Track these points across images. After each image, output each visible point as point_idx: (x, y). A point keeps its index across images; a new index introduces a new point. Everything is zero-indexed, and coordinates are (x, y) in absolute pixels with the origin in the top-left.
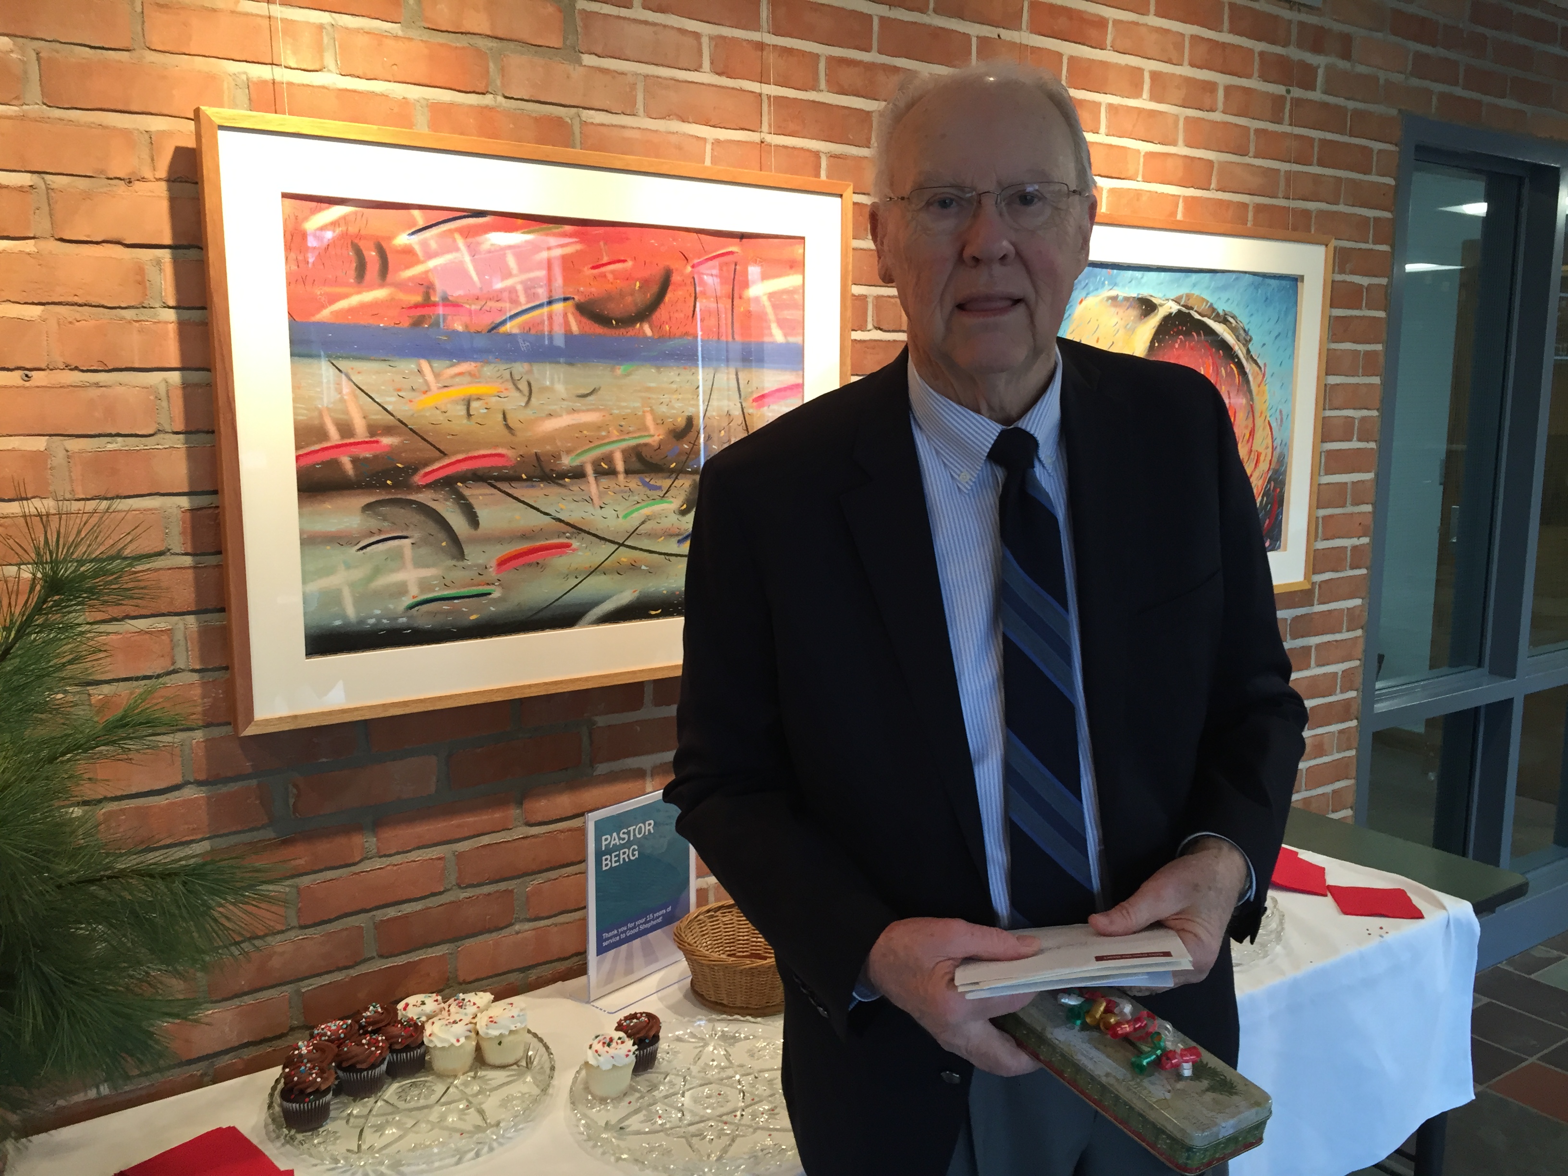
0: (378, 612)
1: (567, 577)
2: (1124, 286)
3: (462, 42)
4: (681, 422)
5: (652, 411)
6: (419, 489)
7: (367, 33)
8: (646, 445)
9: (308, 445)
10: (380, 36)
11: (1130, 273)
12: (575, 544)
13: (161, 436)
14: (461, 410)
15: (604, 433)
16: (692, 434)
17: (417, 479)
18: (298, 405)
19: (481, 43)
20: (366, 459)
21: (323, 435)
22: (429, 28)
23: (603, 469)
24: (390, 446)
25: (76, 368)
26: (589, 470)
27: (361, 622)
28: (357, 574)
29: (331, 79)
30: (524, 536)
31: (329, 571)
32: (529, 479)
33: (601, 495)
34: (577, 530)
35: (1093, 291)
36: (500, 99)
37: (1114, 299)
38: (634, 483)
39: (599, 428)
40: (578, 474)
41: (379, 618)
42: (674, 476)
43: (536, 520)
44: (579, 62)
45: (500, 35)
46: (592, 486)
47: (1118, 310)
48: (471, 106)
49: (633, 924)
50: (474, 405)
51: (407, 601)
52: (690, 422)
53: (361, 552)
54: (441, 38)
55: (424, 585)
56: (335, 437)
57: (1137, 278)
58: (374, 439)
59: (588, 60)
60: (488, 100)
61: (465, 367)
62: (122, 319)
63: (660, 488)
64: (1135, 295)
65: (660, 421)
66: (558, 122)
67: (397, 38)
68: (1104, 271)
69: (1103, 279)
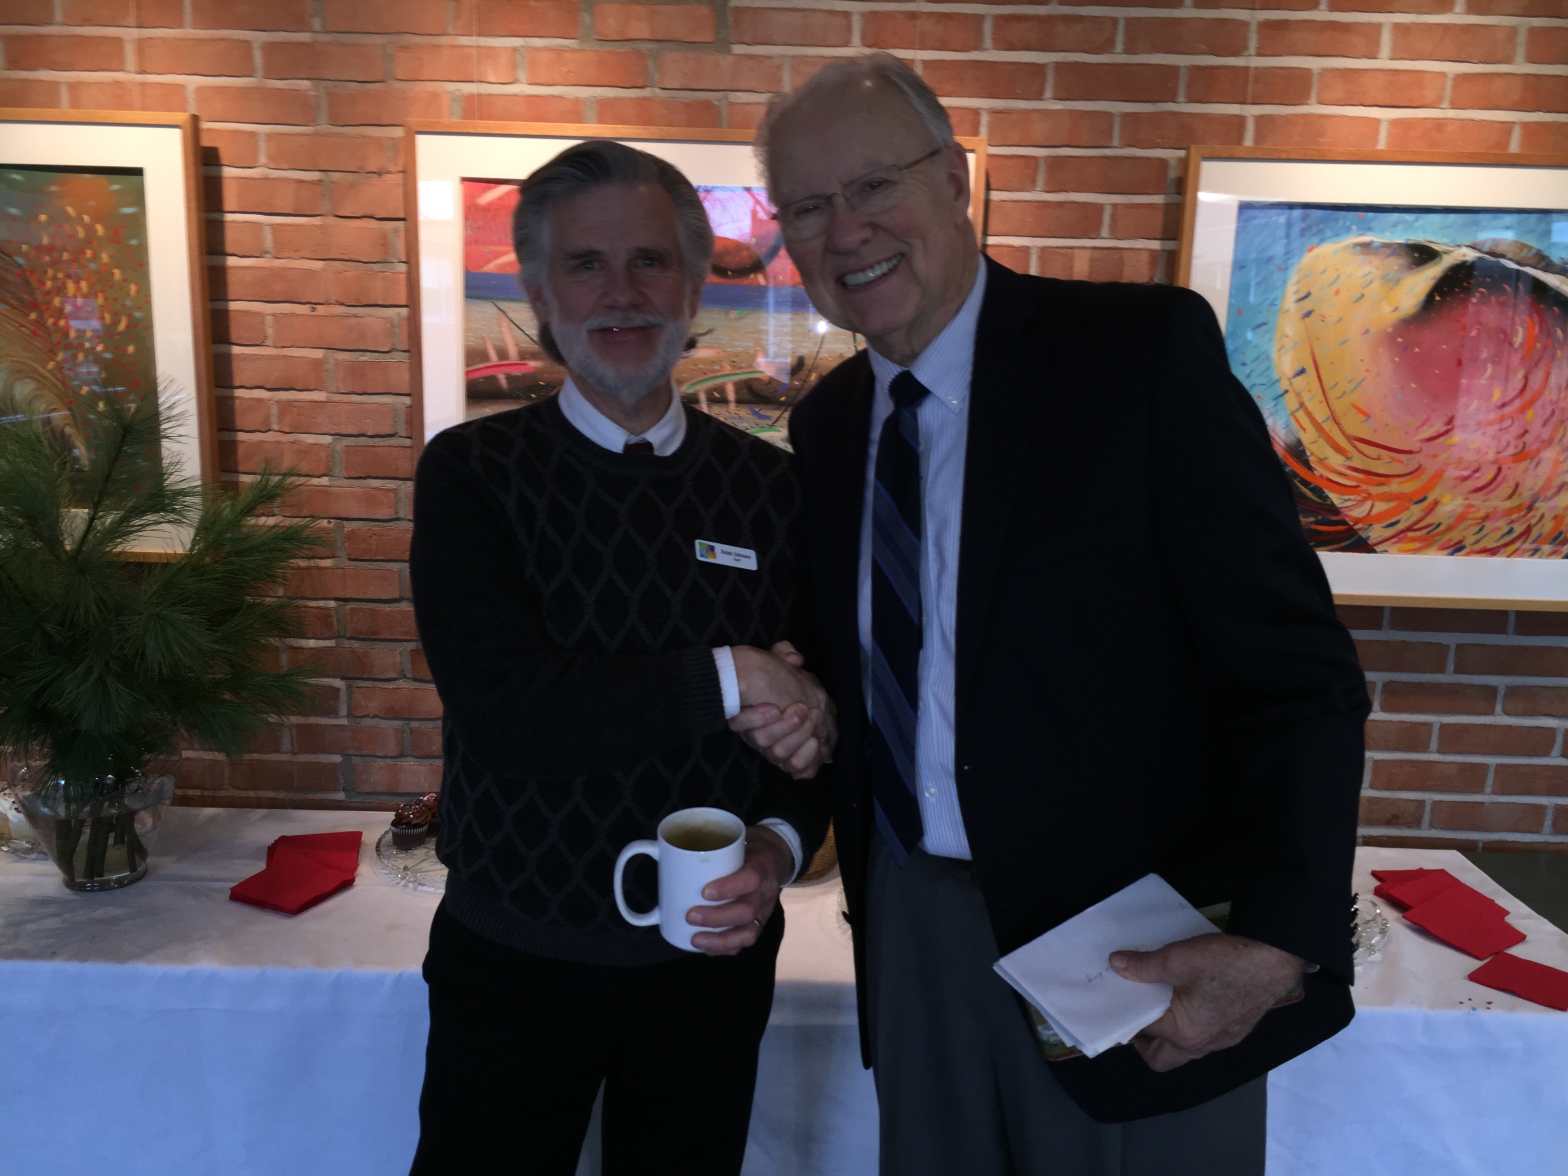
2: (1383, 231)
3: (627, 47)
4: (794, 360)
5: (764, 351)
7: (550, 50)
8: (757, 379)
9: (475, 364)
10: (558, 52)
11: (1395, 216)
13: (395, 353)
15: (717, 368)
16: (803, 374)
18: (469, 334)
19: (643, 47)
20: (517, 377)
21: (485, 357)
22: (599, 40)
23: (718, 398)
24: (535, 368)
25: (342, 304)
26: (703, 397)
29: (522, 88)
35: (1331, 237)
36: (658, 91)
37: (1366, 247)
38: (745, 411)
39: (713, 362)
42: (783, 408)
44: (729, 52)
45: (659, 37)
47: (1371, 258)
48: (631, 99)
52: (802, 361)
54: (609, 47)
56: (494, 358)
57: (1406, 221)
58: (523, 362)
59: (738, 49)
60: (646, 93)
62: (372, 270)
63: (768, 418)
64: (1402, 241)
66: (708, 105)
67: (573, 50)
68: (1352, 215)
69: (1348, 223)
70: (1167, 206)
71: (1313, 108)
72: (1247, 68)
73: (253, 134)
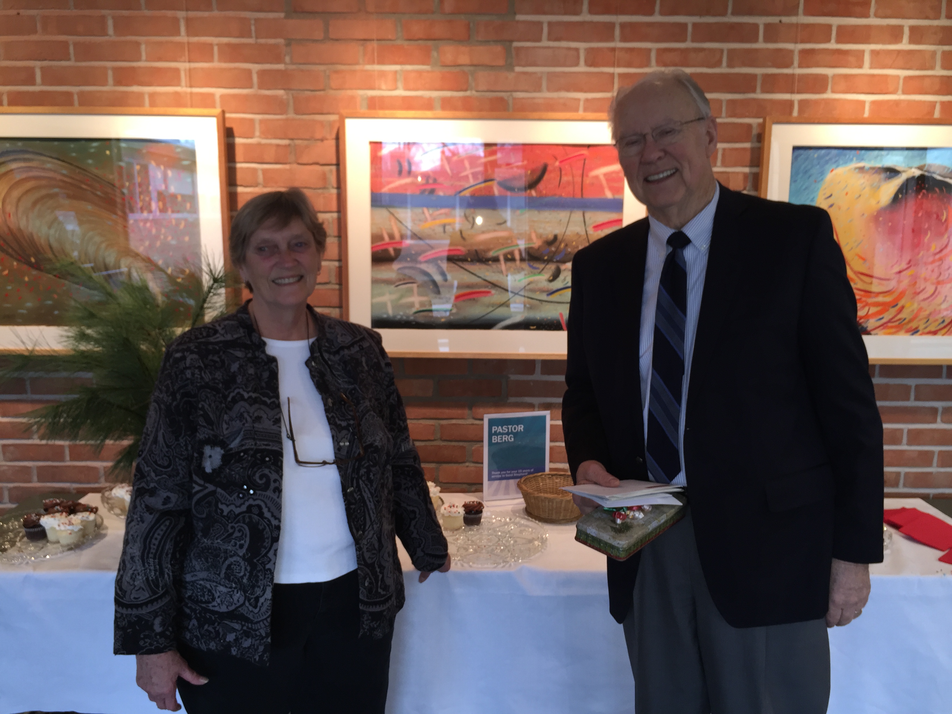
0: (401, 313)
1: (488, 306)
2: (870, 160)
3: (457, 69)
4: (551, 237)
5: (535, 232)
6: (421, 263)
7: (416, 71)
8: (532, 248)
9: (376, 243)
10: (420, 72)
11: (876, 152)
12: (493, 292)
14: (441, 229)
15: (509, 242)
16: (557, 243)
17: (420, 258)
18: (373, 226)
19: (466, 69)
20: (399, 249)
21: (381, 238)
22: (442, 66)
23: (510, 258)
24: (409, 244)
26: (502, 258)
27: (395, 317)
28: (394, 297)
29: (400, 92)
30: (468, 286)
31: (382, 294)
32: (472, 261)
33: (507, 270)
34: (495, 285)
35: (843, 164)
36: (474, 92)
37: (861, 169)
38: (525, 265)
39: (507, 239)
40: (496, 260)
41: (402, 316)
42: (546, 263)
43: (473, 280)
44: (513, 70)
46: (503, 265)
47: (864, 175)
48: (459, 97)
49: (510, 472)
50: (447, 228)
51: (414, 310)
52: (556, 237)
53: (396, 288)
54: (448, 69)
55: (422, 304)
56: (387, 239)
57: (882, 155)
58: (403, 241)
59: (518, 69)
60: (468, 93)
61: (443, 211)
62: (318, 193)
63: (538, 268)
64: (880, 166)
65: (539, 236)
66: (502, 99)
67: (428, 72)
68: (853, 152)
69: (851, 157)
70: (752, 149)
71: (829, 95)
72: (793, 75)
73: (252, 121)
